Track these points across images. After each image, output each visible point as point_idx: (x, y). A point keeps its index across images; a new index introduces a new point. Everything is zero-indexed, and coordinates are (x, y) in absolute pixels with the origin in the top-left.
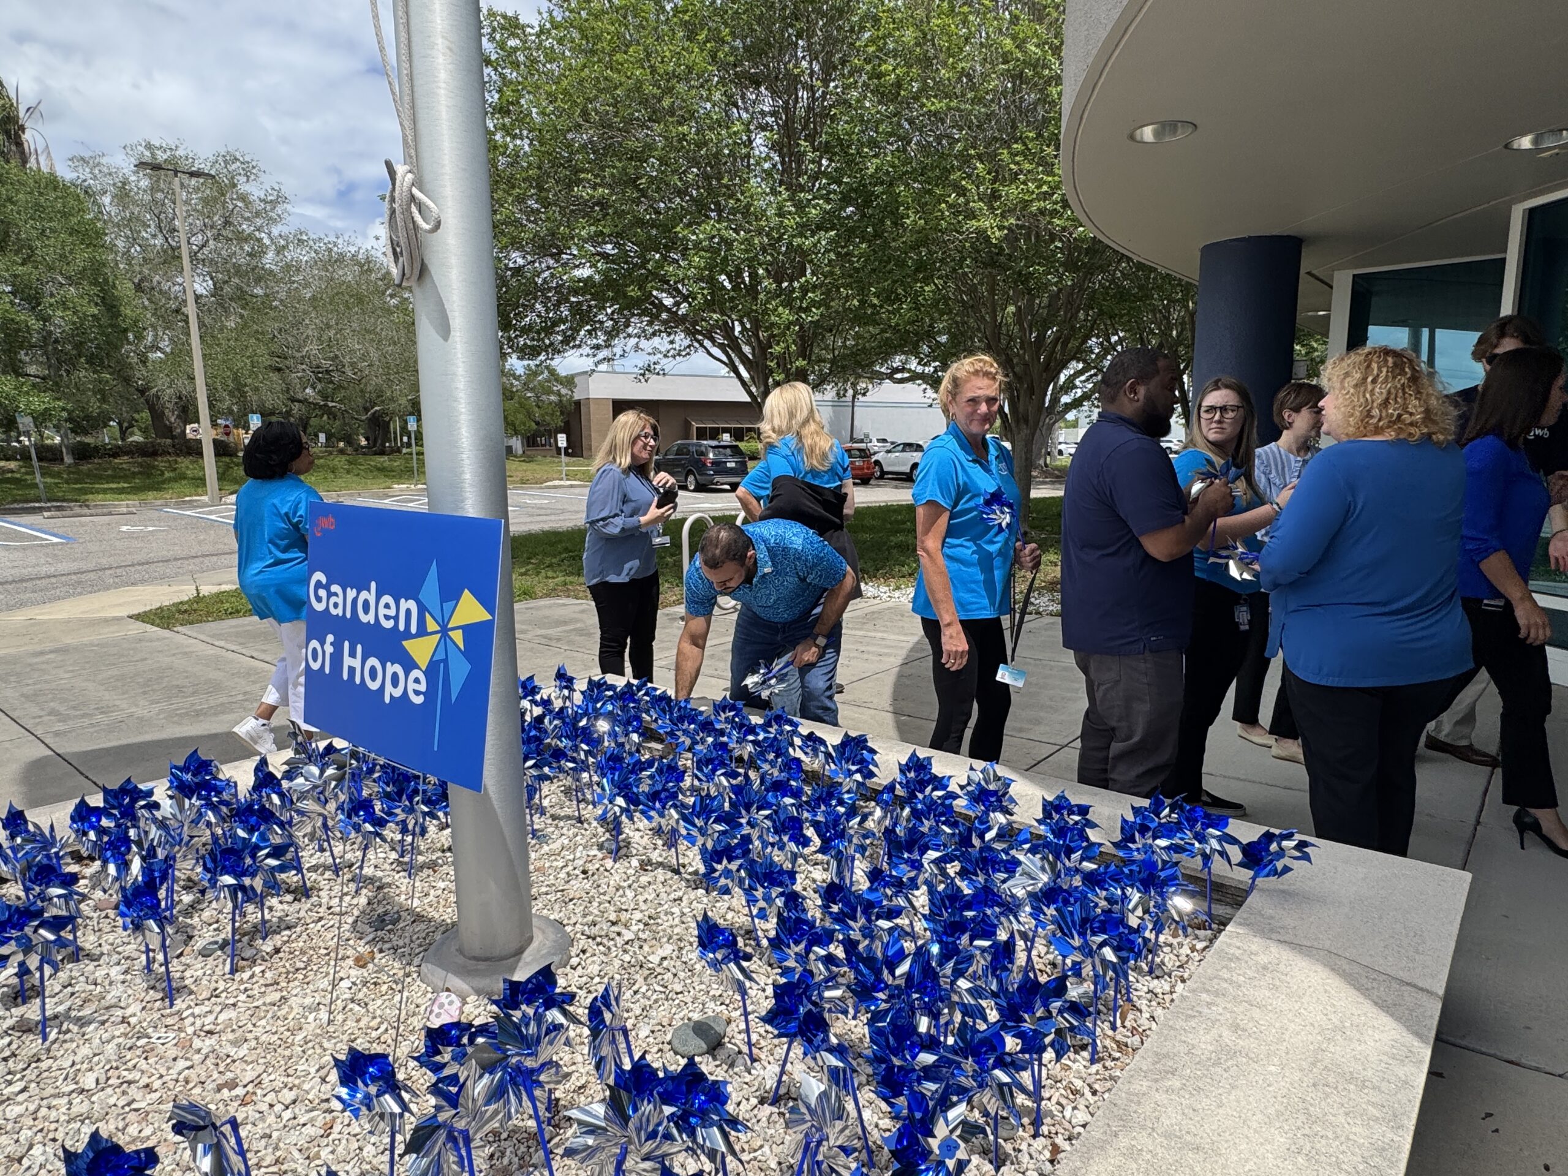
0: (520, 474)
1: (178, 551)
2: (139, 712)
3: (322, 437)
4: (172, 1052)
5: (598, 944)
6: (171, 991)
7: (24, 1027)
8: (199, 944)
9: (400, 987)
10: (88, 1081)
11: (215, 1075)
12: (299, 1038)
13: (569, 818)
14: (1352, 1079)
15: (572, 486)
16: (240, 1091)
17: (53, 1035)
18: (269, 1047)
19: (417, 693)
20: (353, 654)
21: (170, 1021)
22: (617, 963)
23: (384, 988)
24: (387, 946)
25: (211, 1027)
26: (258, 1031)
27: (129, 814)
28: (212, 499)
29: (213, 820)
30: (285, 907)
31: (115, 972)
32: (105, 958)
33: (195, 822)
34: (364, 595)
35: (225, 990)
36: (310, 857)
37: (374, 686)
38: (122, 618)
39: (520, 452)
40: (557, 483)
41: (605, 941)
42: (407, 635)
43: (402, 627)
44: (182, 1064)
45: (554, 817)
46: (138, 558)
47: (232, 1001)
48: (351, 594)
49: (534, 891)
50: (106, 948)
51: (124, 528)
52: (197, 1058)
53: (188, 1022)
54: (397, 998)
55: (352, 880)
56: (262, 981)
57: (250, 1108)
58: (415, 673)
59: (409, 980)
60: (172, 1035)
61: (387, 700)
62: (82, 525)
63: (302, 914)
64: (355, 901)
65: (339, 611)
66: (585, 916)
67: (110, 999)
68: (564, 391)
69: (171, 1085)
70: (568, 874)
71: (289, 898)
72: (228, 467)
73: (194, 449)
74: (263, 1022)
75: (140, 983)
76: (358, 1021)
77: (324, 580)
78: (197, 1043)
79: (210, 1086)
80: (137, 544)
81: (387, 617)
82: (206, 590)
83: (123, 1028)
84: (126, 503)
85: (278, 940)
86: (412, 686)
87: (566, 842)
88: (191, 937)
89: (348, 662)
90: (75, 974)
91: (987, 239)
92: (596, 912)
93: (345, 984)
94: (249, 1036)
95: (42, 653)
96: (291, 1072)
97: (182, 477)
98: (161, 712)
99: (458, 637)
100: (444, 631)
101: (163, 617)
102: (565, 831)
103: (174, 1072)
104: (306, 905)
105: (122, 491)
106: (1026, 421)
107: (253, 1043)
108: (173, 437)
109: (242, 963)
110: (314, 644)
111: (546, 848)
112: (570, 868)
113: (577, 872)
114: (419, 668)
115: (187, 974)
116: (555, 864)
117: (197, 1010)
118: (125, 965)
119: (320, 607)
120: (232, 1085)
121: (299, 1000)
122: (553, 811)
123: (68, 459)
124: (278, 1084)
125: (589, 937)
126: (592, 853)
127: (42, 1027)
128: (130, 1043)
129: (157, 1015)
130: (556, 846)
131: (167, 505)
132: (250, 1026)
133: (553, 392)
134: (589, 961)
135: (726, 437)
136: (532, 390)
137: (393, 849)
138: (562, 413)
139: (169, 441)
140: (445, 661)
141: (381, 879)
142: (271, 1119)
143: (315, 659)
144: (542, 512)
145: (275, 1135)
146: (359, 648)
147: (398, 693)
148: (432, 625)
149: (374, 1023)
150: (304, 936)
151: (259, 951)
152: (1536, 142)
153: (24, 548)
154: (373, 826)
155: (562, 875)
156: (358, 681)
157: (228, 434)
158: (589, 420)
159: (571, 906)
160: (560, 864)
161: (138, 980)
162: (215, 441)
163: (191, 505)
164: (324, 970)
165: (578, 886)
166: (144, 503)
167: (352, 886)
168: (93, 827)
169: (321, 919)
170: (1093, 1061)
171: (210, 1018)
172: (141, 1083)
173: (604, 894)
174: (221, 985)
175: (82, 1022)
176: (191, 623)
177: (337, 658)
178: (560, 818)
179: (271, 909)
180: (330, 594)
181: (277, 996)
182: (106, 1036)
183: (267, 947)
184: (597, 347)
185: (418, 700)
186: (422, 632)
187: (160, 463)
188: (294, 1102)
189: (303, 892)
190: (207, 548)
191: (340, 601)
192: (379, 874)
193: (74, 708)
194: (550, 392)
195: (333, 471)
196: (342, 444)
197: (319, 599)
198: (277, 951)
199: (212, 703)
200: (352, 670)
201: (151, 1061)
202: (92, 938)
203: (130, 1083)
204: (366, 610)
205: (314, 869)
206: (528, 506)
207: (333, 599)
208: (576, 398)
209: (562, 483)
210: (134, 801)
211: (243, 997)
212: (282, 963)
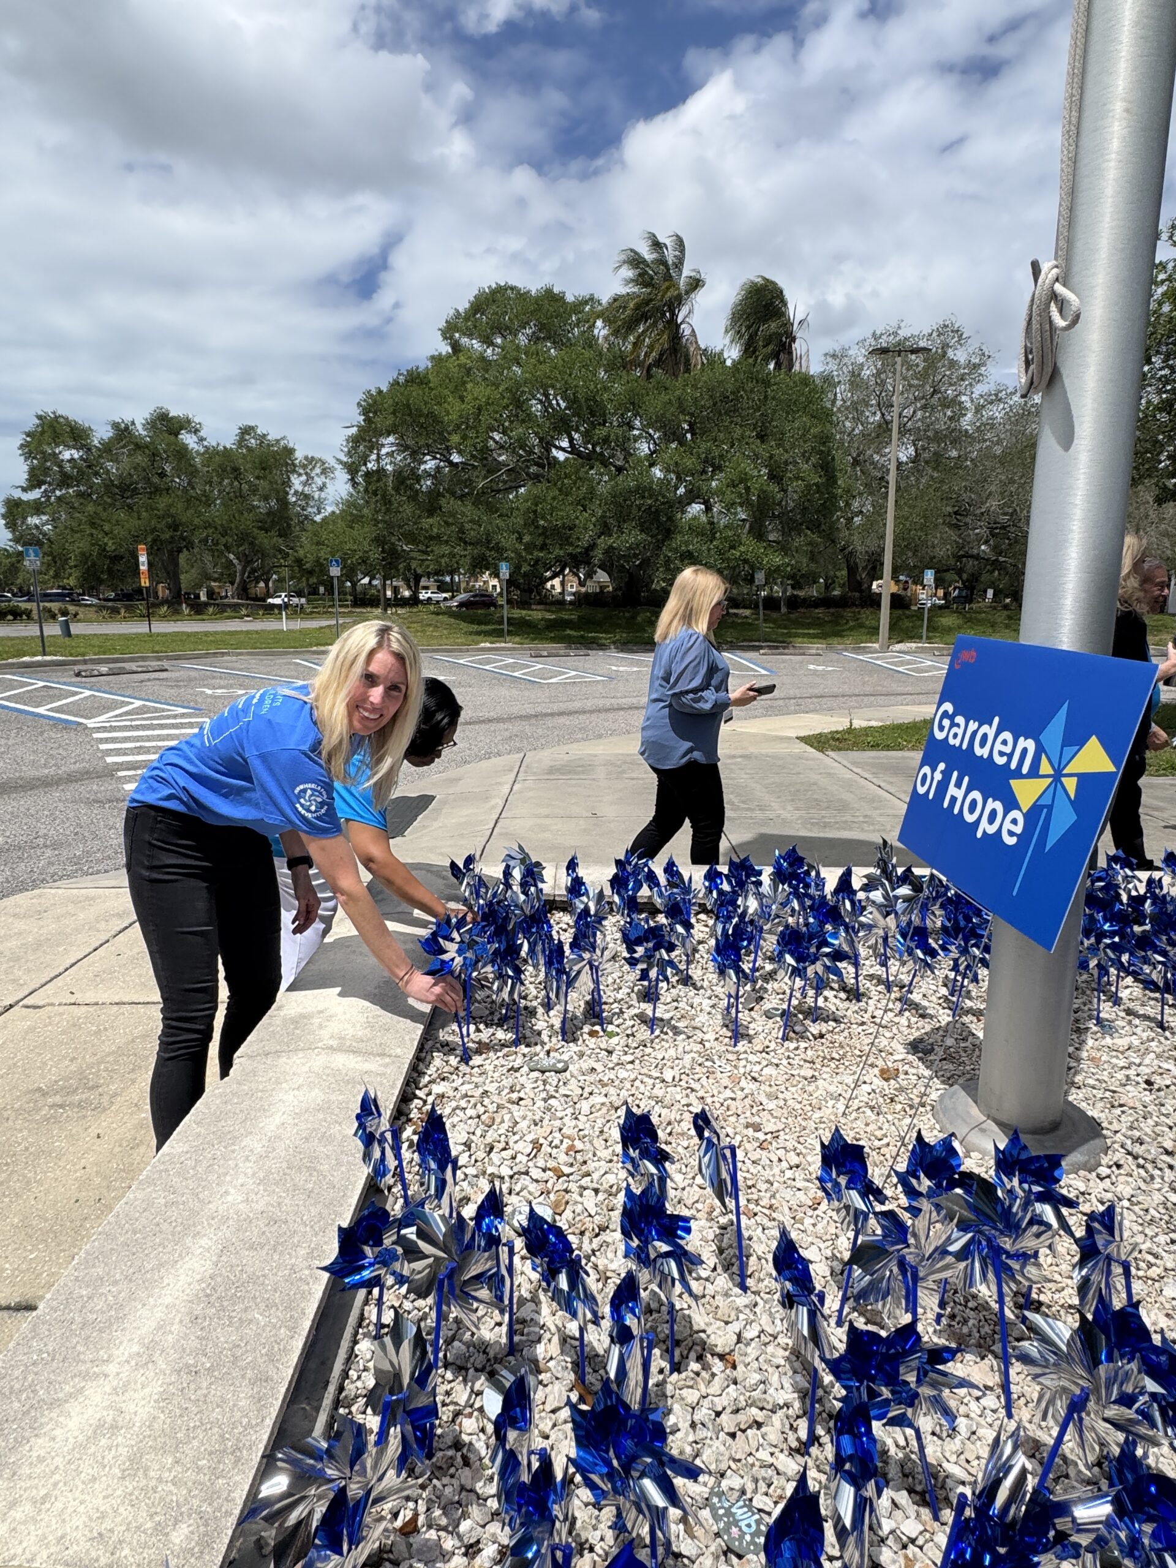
1: (846, 689)
2: (785, 814)
3: (990, 593)
4: (725, 1082)
5: (1139, 1166)
6: (738, 1033)
7: (642, 1018)
8: (767, 1005)
9: (912, 1112)
10: (668, 1075)
11: (748, 1114)
12: (817, 1115)
13: (1146, 1018)
16: (761, 1136)
17: (657, 1032)
18: (792, 1112)
19: (1011, 833)
20: (958, 785)
21: (730, 1057)
22: (1157, 1198)
23: (899, 1107)
24: (914, 1071)
25: (756, 1075)
26: (788, 1095)
27: (741, 884)
28: (881, 647)
29: (797, 908)
30: (837, 1001)
31: (707, 1003)
32: (702, 991)
33: (784, 905)
34: (985, 728)
35: (774, 1051)
36: (870, 966)
37: (970, 818)
38: (789, 738)
41: (1149, 1166)
42: (1018, 774)
43: (1013, 766)
44: (728, 1093)
45: (1129, 1012)
46: (816, 691)
47: (776, 1061)
48: (973, 726)
49: (1078, 1079)
50: (706, 984)
51: (811, 667)
52: (740, 1095)
53: (743, 1063)
54: (908, 1121)
55: (900, 1000)
56: (803, 1056)
57: (764, 1153)
58: (1015, 814)
59: (921, 1109)
60: (729, 1068)
61: (979, 835)
62: (784, 661)
63: (849, 1013)
64: (897, 1020)
65: (957, 742)
66: (1131, 1128)
67: (697, 1023)
69: (718, 1105)
70: (1128, 1077)
71: (843, 995)
72: (899, 619)
73: (874, 601)
74: (793, 1089)
75: (719, 1019)
76: (867, 1125)
77: (951, 711)
78: (743, 1083)
79: (742, 1120)
80: (818, 680)
81: (1001, 754)
82: (858, 723)
83: (699, 1047)
84: (816, 647)
85: (823, 1027)
86: (1007, 825)
87: (1136, 1043)
88: (762, 998)
89: (952, 790)
90: (682, 994)
92: (1148, 1130)
93: (866, 1088)
94: (780, 1095)
95: (734, 757)
96: (802, 1140)
97: (861, 626)
98: (801, 817)
99: (1071, 784)
100: (1058, 775)
101: (820, 742)
102: (1138, 1030)
103: (722, 1097)
104: (854, 1006)
105: (815, 636)
107: (782, 1103)
108: (861, 591)
109: (792, 1034)
110: (926, 769)
111: (1108, 1041)
112: (1132, 1072)
113: (1139, 1079)
114: (1020, 809)
115: (751, 1026)
116: (1114, 1061)
117: (751, 1058)
118: (714, 1001)
119: (939, 736)
120: (757, 1128)
121: (826, 1084)
122: (1131, 1005)
123: (784, 610)
124: (789, 1145)
125: (1129, 1153)
126: (1165, 1066)
127: (651, 1022)
128: (701, 1060)
129: (724, 1048)
130: (1122, 1042)
131: (846, 650)
132: (783, 1088)
134: (1121, 1179)
137: (945, 985)
139: (857, 594)
140: (1050, 808)
141: (926, 1008)
142: (776, 1171)
143: (923, 784)
145: (776, 1185)
146: (966, 779)
147: (991, 830)
148: (1045, 768)
149: (879, 1133)
150: (846, 1033)
151: (807, 1030)
153: (743, 676)
154: (925, 954)
155: (1120, 1075)
156: (956, 811)
157: (905, 589)
159: (1118, 1111)
160: (1121, 1063)
161: (719, 1017)
162: (893, 595)
163: (865, 650)
164: (854, 1068)
165: (1134, 1094)
166: (830, 648)
167: (898, 1005)
168: (717, 888)
169: (863, 1024)
171: (757, 1068)
172: (700, 1094)
173: (1167, 1116)
174: (773, 1045)
175: (677, 1031)
176: (840, 750)
177: (943, 786)
178: (1138, 1016)
179: (826, 999)
180: (953, 724)
181: (809, 1073)
182: (687, 1048)
183: (815, 1029)
185: (1011, 841)
186: (1034, 773)
187: (848, 613)
188: (797, 1167)
189: (855, 994)
190: (868, 689)
191: (960, 732)
192: (925, 1003)
193: (744, 802)
195: (993, 625)
196: (1008, 600)
197: (941, 728)
198: (822, 1036)
199: (838, 819)
200: (954, 799)
201: (711, 1081)
202: (699, 972)
203: (693, 1090)
204: (983, 744)
205: (871, 977)
207: (955, 730)
210: (748, 876)
211: (785, 1062)
212: (822, 1048)
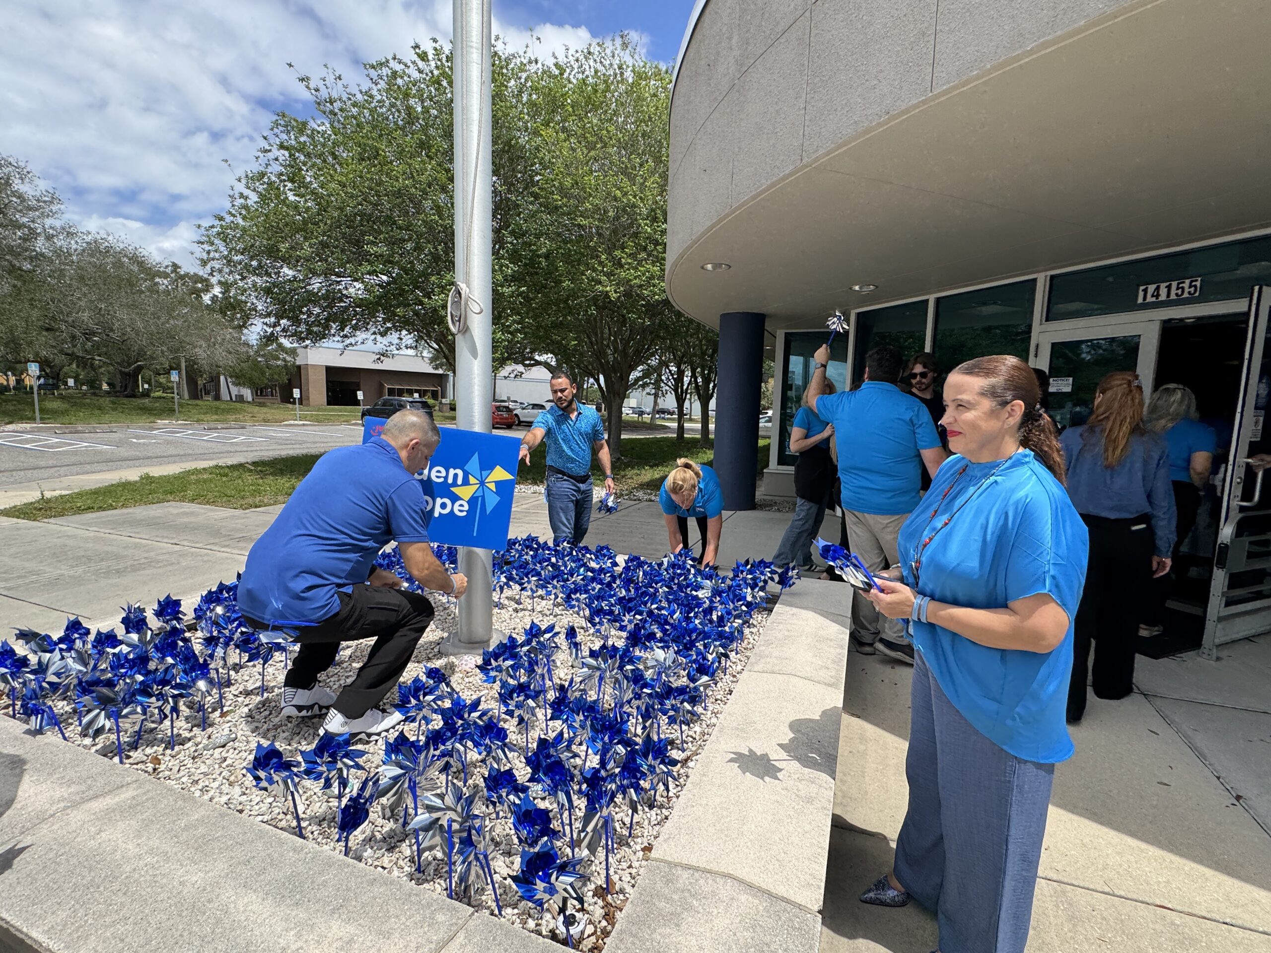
0: (262, 416)
3: (71, 382)
14: (827, 639)
15: (304, 425)
39: (250, 399)
40: (292, 422)
68: (288, 359)
82: (48, 494)
91: (609, 297)
106: (619, 395)
133: (279, 359)
135: (416, 395)
136: (263, 356)
138: (287, 374)
144: (289, 442)
152: (860, 288)
158: (307, 379)
170: (737, 654)
184: (346, 336)
194: (278, 359)
196: (85, 388)
206: (275, 438)
208: (298, 363)
209: (296, 422)
